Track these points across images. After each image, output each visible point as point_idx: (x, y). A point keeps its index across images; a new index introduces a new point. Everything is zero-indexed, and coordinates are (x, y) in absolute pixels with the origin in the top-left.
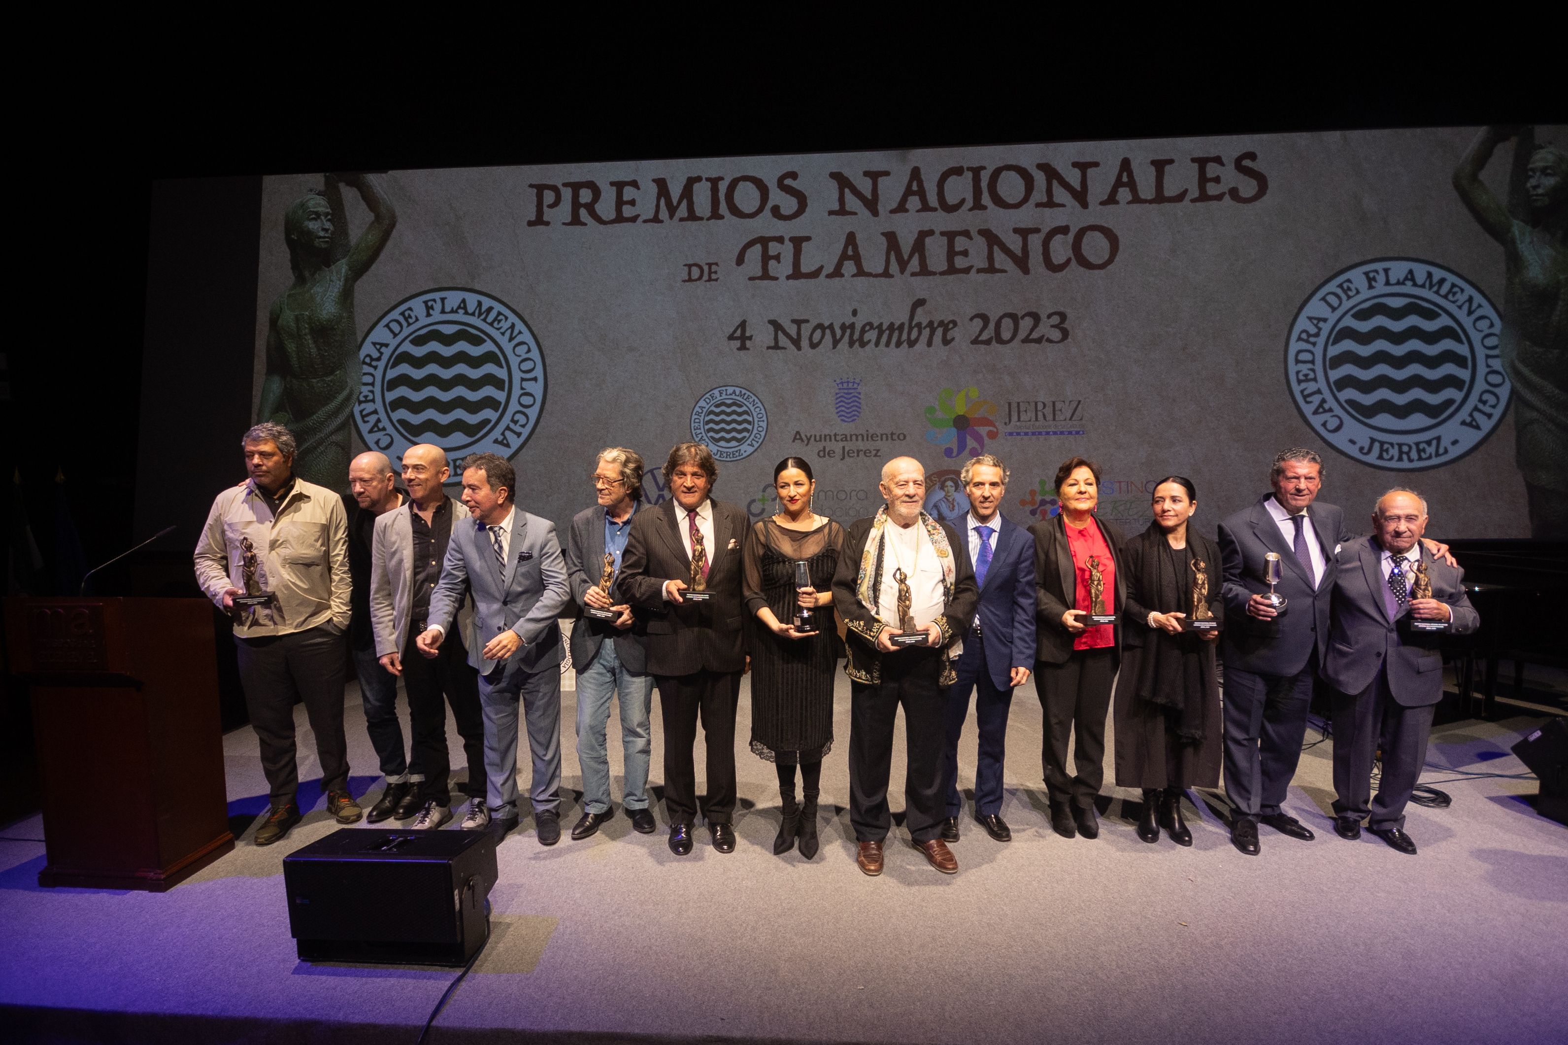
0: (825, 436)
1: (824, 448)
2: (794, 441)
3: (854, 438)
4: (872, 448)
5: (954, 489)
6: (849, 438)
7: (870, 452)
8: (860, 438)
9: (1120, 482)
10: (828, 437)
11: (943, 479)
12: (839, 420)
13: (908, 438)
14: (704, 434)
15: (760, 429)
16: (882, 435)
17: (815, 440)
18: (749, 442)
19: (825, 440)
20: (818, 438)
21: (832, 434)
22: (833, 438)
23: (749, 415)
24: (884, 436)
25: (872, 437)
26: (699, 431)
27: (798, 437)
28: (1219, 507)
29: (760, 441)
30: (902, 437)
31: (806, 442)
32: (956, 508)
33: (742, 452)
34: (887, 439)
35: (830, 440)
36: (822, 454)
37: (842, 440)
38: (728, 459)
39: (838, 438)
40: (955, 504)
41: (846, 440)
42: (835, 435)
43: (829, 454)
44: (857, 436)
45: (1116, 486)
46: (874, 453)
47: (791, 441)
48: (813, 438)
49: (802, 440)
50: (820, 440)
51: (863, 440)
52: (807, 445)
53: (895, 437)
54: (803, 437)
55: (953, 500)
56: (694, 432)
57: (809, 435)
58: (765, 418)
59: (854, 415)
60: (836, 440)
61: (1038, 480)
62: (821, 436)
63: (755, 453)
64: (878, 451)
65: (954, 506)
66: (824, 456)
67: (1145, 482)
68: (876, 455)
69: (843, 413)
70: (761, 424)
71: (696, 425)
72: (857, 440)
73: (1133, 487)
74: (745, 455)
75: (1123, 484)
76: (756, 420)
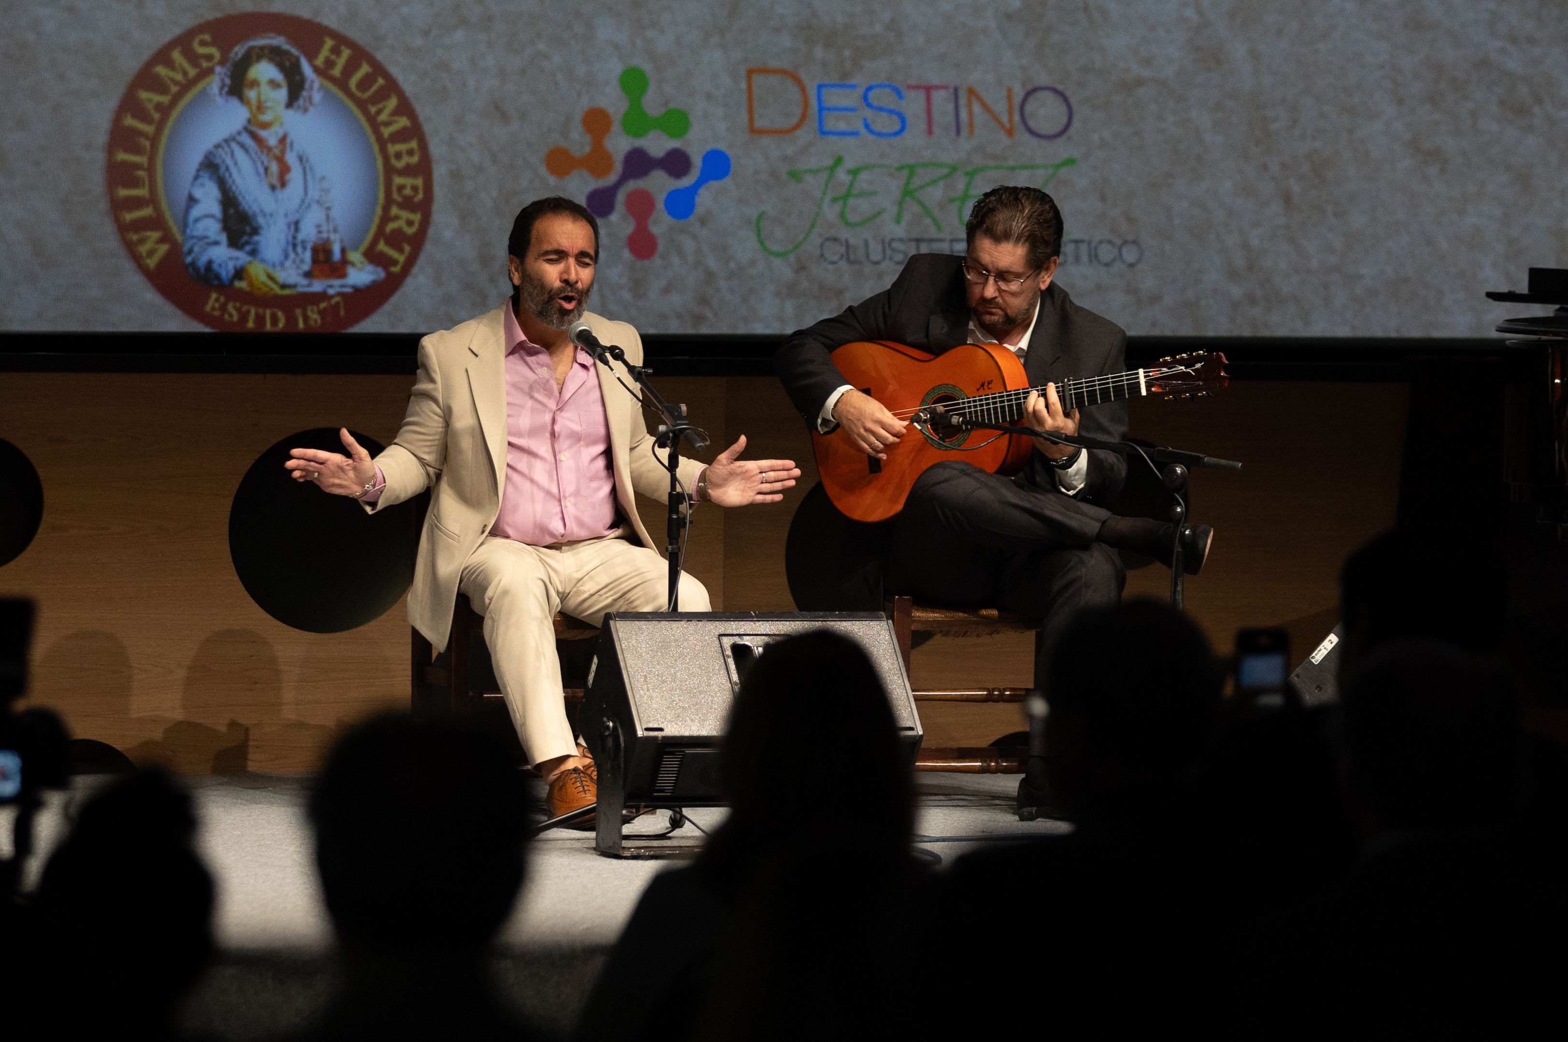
5: (282, 94)
9: (928, 89)
11: (239, 50)
28: (1287, 199)
32: (295, 175)
40: (291, 158)
45: (913, 105)
55: (283, 140)
61: (616, 67)
65: (285, 169)
67: (1019, 93)
73: (977, 108)
75: (939, 97)
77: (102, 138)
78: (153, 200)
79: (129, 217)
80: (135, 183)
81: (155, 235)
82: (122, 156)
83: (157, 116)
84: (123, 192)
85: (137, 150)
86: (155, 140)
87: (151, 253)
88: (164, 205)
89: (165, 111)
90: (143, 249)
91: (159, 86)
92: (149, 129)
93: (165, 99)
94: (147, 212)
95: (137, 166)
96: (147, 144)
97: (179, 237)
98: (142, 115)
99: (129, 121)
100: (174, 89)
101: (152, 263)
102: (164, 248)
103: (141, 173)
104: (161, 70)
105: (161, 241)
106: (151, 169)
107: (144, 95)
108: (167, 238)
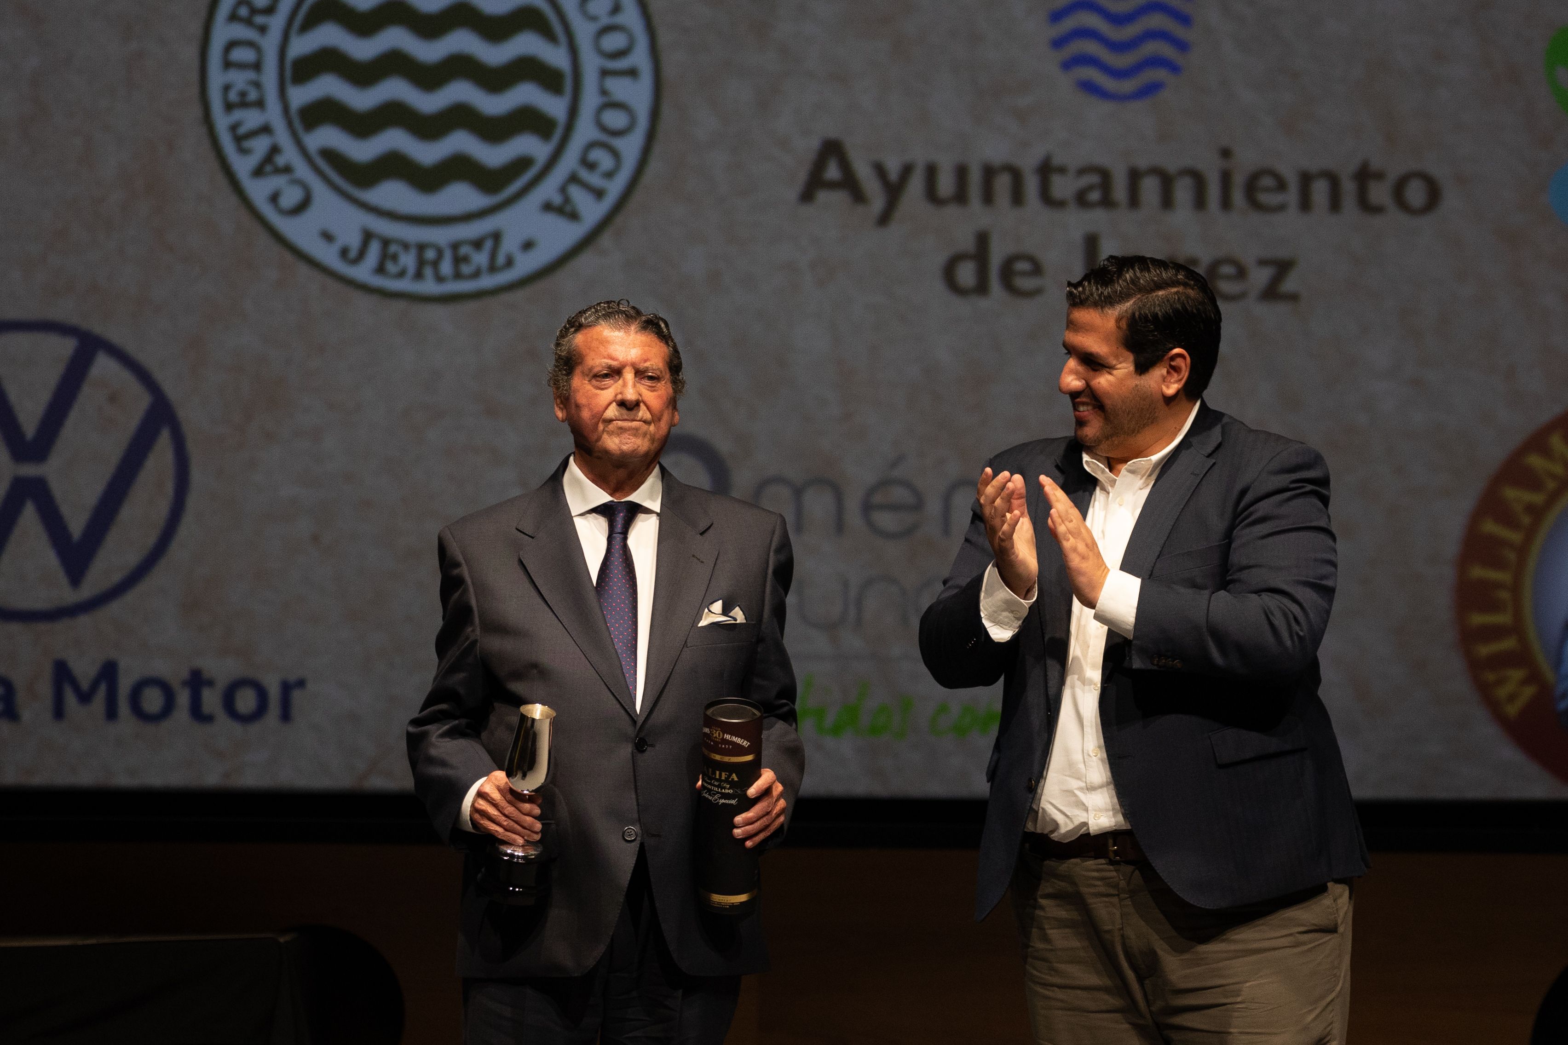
0: (989, 173)
1: (983, 240)
2: (807, 196)
3: (1150, 187)
4: (1248, 255)
6: (1120, 192)
7: (1241, 273)
8: (1183, 192)
10: (1003, 183)
12: (1064, 82)
13: (1451, 200)
14: (282, 137)
15: (615, 119)
16: (1306, 179)
17: (932, 195)
18: (548, 189)
19: (988, 198)
20: (946, 185)
21: (1028, 163)
22: (1032, 185)
23: (549, 34)
24: (1320, 190)
25: (1251, 188)
26: (251, 119)
27: (833, 172)
29: (615, 188)
30: (1416, 194)
31: (877, 202)
33: (510, 245)
34: (1335, 204)
35: (1017, 198)
36: (966, 274)
37: (1081, 199)
38: (429, 286)
39: (1062, 187)
41: (1107, 202)
42: (1046, 170)
43: (1007, 273)
44: (1167, 181)
46: (1260, 277)
47: (792, 193)
48: (916, 185)
49: (858, 196)
50: (961, 197)
51: (1200, 202)
52: (884, 219)
53: (1379, 193)
54: (863, 172)
56: (222, 121)
57: (893, 168)
58: (640, 58)
59: (1156, 62)
60: (1047, 199)
62: (961, 172)
63: (586, 262)
64: (1283, 267)
66: (982, 288)
68: (1271, 293)
69: (1091, 47)
70: (619, 88)
71: (240, 79)
72: (1167, 202)
74: (526, 264)
76: (591, 64)
77: (1451, 547)
78: (1517, 629)
79: (1485, 650)
80: (1494, 606)
81: (1516, 675)
82: (1478, 572)
83: (1526, 520)
84: (1478, 619)
85: (1498, 564)
86: (1523, 551)
87: (1512, 698)
88: (1532, 634)
89: (1537, 513)
90: (1502, 692)
91: (1531, 481)
92: (1515, 537)
93: (1537, 498)
94: (1508, 644)
95: (1498, 585)
96: (1511, 556)
97: (1549, 675)
98: (1507, 519)
99: (1490, 527)
100: (1551, 485)
101: (1512, 710)
102: (1529, 692)
103: (1504, 595)
104: (1535, 461)
105: (1525, 682)
106: (1516, 589)
107: (1512, 494)
108: (1534, 677)
